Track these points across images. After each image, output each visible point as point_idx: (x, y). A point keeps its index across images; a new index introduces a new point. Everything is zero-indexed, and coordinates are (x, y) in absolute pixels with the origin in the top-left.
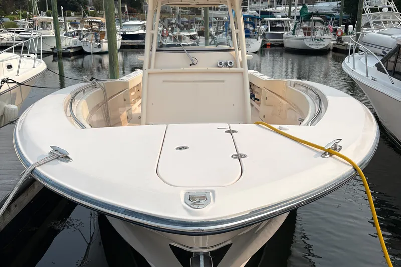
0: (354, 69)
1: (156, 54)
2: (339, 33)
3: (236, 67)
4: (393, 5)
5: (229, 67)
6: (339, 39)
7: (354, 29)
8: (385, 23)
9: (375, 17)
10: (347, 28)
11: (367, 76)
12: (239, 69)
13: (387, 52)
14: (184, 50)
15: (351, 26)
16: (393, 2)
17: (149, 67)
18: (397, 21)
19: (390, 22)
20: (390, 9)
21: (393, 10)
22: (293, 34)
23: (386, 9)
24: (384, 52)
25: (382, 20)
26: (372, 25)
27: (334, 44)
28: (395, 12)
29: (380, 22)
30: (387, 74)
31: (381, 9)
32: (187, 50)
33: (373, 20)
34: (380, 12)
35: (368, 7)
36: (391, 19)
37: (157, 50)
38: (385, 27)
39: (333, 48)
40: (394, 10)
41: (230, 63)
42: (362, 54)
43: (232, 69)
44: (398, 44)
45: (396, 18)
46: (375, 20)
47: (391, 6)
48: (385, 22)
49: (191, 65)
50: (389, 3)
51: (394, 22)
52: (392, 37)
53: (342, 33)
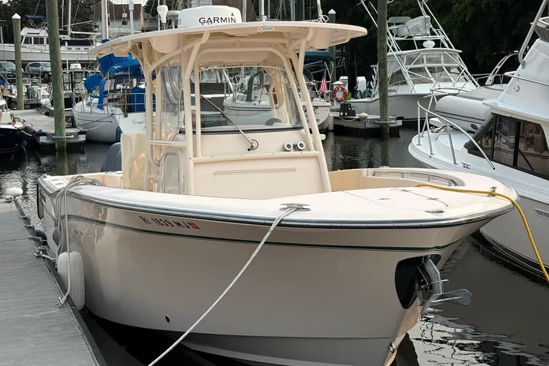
0: (432, 154)
1: (201, 137)
2: (339, 95)
3: (309, 150)
4: (442, 37)
5: (300, 150)
6: (345, 108)
7: (369, 87)
8: (431, 72)
9: (410, 60)
10: (353, 83)
11: (455, 163)
12: (313, 152)
13: (479, 126)
14: (239, 131)
15: (361, 80)
16: (441, 29)
17: (195, 155)
18: (454, 67)
19: (441, 69)
20: (438, 43)
21: (443, 46)
22: (249, 99)
23: (429, 44)
24: (473, 126)
25: (425, 65)
26: (407, 77)
27: (335, 118)
28: (449, 49)
29: (421, 70)
30: (484, 158)
31: (420, 44)
32: (243, 131)
33: (409, 67)
34: (417, 50)
35: (393, 39)
36: (443, 65)
37: (202, 132)
38: (433, 79)
39: (335, 126)
40: (446, 45)
41: (301, 145)
42: (437, 132)
43: (305, 153)
44: (492, 113)
45: (453, 62)
46: (412, 66)
47: (438, 37)
48: (432, 70)
49: (249, 150)
50: (434, 30)
51: (449, 69)
52: (483, 103)
53: (345, 95)
